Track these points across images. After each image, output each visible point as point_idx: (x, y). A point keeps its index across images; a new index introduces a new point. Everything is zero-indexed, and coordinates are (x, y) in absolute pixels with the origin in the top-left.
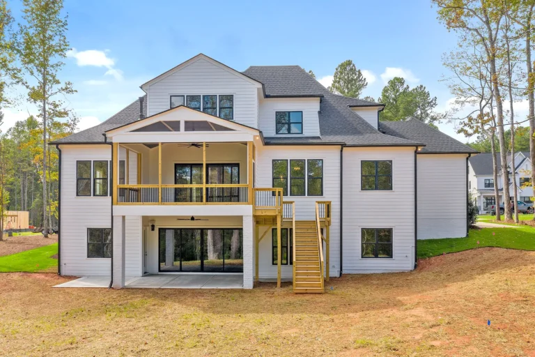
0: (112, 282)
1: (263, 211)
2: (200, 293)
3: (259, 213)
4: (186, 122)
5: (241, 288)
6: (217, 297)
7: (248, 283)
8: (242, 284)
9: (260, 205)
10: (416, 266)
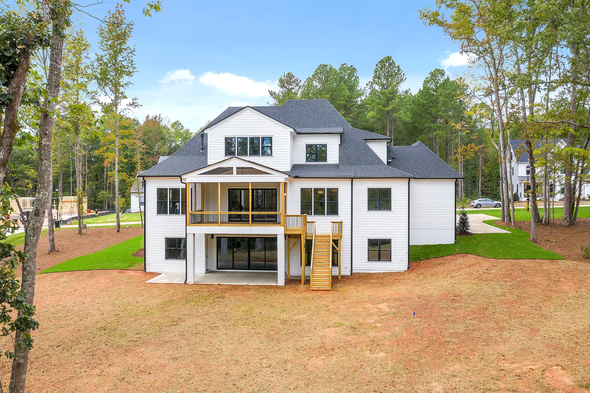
0: (186, 279)
1: (292, 231)
2: (248, 288)
3: (289, 232)
4: (237, 168)
5: (277, 285)
6: (259, 292)
7: (281, 281)
8: (277, 281)
9: (290, 227)
10: (409, 268)
